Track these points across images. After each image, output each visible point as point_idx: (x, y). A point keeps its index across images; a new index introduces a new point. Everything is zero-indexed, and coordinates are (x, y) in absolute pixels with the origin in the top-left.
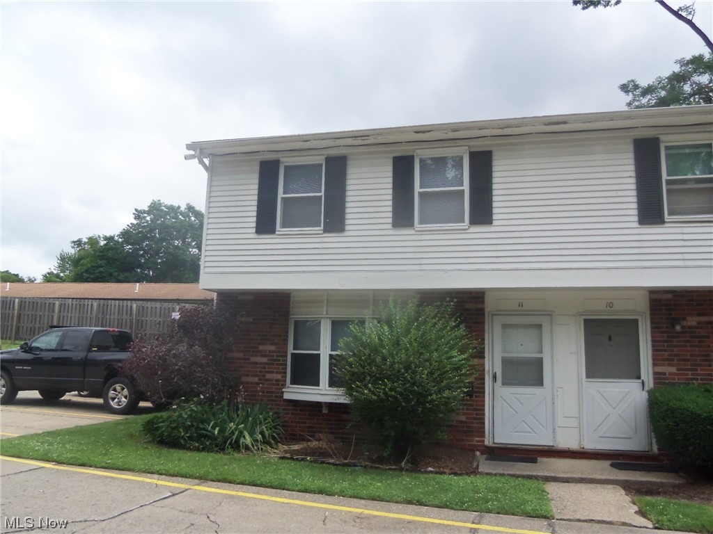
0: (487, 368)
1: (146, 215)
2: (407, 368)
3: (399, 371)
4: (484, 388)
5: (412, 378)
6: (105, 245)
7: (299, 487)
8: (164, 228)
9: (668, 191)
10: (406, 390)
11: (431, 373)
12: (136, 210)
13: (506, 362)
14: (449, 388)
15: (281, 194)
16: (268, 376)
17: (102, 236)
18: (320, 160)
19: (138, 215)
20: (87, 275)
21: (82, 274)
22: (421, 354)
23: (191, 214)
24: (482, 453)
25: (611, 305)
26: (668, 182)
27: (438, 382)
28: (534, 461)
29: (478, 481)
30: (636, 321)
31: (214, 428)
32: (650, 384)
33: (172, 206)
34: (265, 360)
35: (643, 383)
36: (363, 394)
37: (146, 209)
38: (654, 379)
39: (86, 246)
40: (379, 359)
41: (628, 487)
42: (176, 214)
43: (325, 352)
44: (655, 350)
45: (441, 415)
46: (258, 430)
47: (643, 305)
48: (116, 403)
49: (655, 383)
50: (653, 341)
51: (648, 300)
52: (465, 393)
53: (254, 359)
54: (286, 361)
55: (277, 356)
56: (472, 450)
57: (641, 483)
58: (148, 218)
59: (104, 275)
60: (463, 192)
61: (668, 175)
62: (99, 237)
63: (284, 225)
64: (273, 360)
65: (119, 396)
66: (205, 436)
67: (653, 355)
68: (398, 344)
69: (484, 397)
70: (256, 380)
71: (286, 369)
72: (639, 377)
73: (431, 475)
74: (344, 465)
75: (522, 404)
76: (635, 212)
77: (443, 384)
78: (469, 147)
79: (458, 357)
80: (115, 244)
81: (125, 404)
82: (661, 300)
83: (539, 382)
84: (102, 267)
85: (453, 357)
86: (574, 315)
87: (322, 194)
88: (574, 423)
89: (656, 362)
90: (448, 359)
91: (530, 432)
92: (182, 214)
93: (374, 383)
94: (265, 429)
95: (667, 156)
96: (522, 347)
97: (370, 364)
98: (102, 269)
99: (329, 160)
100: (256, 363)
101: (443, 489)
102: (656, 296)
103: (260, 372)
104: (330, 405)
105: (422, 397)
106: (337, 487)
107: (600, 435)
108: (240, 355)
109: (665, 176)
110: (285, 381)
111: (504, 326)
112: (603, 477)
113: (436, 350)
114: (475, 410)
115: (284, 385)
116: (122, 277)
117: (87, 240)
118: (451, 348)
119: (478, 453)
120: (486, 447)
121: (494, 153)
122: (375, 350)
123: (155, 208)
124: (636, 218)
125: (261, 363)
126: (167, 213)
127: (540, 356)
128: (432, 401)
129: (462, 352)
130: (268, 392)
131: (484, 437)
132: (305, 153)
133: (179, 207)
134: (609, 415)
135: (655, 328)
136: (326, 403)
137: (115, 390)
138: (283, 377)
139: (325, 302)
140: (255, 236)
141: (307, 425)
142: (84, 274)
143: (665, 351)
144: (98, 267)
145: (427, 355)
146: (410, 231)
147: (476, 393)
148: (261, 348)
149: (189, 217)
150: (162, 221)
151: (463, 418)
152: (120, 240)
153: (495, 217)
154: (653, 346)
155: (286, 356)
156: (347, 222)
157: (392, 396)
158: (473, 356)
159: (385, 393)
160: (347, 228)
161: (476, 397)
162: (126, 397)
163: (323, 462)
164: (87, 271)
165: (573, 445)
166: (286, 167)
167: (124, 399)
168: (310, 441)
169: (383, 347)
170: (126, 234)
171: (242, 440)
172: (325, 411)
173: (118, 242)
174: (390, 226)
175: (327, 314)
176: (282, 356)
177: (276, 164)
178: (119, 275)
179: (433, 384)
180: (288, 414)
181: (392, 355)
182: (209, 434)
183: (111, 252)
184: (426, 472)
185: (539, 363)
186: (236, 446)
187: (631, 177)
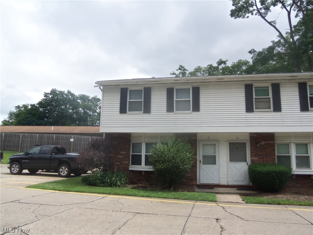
0: (198, 159)
1: (49, 95)
2: (173, 158)
3: (170, 159)
4: (197, 165)
5: (174, 161)
6: (31, 108)
7: (141, 195)
8: (57, 101)
9: (255, 101)
10: (173, 165)
11: (180, 160)
12: (45, 93)
13: (204, 157)
14: (186, 164)
15: (128, 100)
16: (123, 162)
17: (29, 104)
18: (142, 88)
19: (46, 95)
20: (23, 122)
21: (20, 121)
22: (177, 154)
23: (69, 95)
24: (196, 187)
25: (237, 138)
26: (255, 99)
27: (183, 163)
28: (213, 188)
29: (195, 193)
30: (245, 143)
31: (108, 180)
32: (250, 163)
33: (61, 91)
34: (122, 157)
35: (247, 163)
36: (159, 167)
37: (50, 92)
38: (251, 161)
39: (22, 109)
40: (164, 156)
41: (241, 194)
42: (63, 95)
43: (143, 154)
44: (251, 152)
45: (184, 173)
46: (122, 180)
47: (248, 138)
48: (63, 173)
49: (251, 163)
50: (251, 149)
51: (249, 136)
52: (191, 166)
53: (118, 157)
54: (130, 157)
55: (127, 155)
56: (193, 185)
57: (245, 193)
58: (50, 97)
59: (31, 121)
60: (190, 100)
61: (255, 96)
62: (28, 104)
63: (129, 111)
64: (125, 157)
65: (64, 171)
66: (105, 182)
67: (251, 154)
68: (170, 151)
69: (197, 168)
70: (119, 163)
71: (129, 160)
72: (246, 161)
73: (180, 192)
74: (152, 190)
75: (209, 170)
76: (245, 108)
77: (184, 163)
78: (192, 85)
79: (189, 155)
80: (35, 108)
81: (66, 174)
82: (253, 136)
83: (215, 163)
84: (30, 118)
85: (187, 155)
86: (226, 141)
87: (143, 100)
88: (226, 176)
89: (251, 156)
90: (185, 155)
91: (211, 180)
92: (65, 94)
93: (163, 163)
94: (125, 180)
95: (255, 90)
96: (209, 152)
97: (161, 157)
98: (30, 119)
99: (145, 88)
100: (119, 158)
101: (185, 195)
102: (252, 135)
103: (121, 161)
104: (145, 172)
105: (178, 167)
106: (152, 195)
107: (234, 180)
108: (113, 155)
109: (254, 97)
110: (129, 164)
111: (203, 145)
112: (234, 192)
113: (182, 153)
114: (194, 172)
115: (129, 165)
116: (39, 123)
117: (22, 106)
118: (187, 152)
119: (195, 187)
120: (198, 185)
121: (200, 88)
122: (162, 153)
123: (53, 92)
124: (245, 110)
125: (121, 158)
126: (59, 94)
127: (215, 154)
128: (181, 169)
129: (190, 153)
130: (123, 168)
131: (197, 181)
132: (137, 86)
133: (64, 92)
134: (237, 174)
135: (251, 145)
136: (144, 171)
137: (62, 169)
138: (128, 162)
139: (143, 137)
140: (119, 114)
141: (137, 179)
142: (22, 121)
143: (254, 153)
144: (28, 118)
145: (179, 154)
146: (173, 113)
147: (194, 166)
148: (121, 152)
149: (69, 96)
150: (57, 98)
151: (190, 175)
152: (38, 106)
153: (200, 109)
154: (251, 151)
155: (130, 155)
156: (151, 110)
157: (168, 167)
158: (193, 155)
159: (166, 166)
160: (151, 112)
161: (194, 168)
162: (66, 171)
163: (146, 189)
164: (23, 120)
165: (226, 184)
166: (130, 91)
167: (66, 172)
168: (139, 184)
169: (165, 152)
170: (40, 104)
171: (117, 183)
172: (143, 174)
173: (36, 107)
174: (166, 112)
175: (144, 141)
176: (128, 155)
177: (126, 89)
178: (37, 121)
179: (181, 163)
180: (130, 175)
181: (168, 154)
182: (106, 181)
183: (33, 111)
184: (179, 191)
185: (215, 157)
186: (115, 185)
187: (244, 97)
